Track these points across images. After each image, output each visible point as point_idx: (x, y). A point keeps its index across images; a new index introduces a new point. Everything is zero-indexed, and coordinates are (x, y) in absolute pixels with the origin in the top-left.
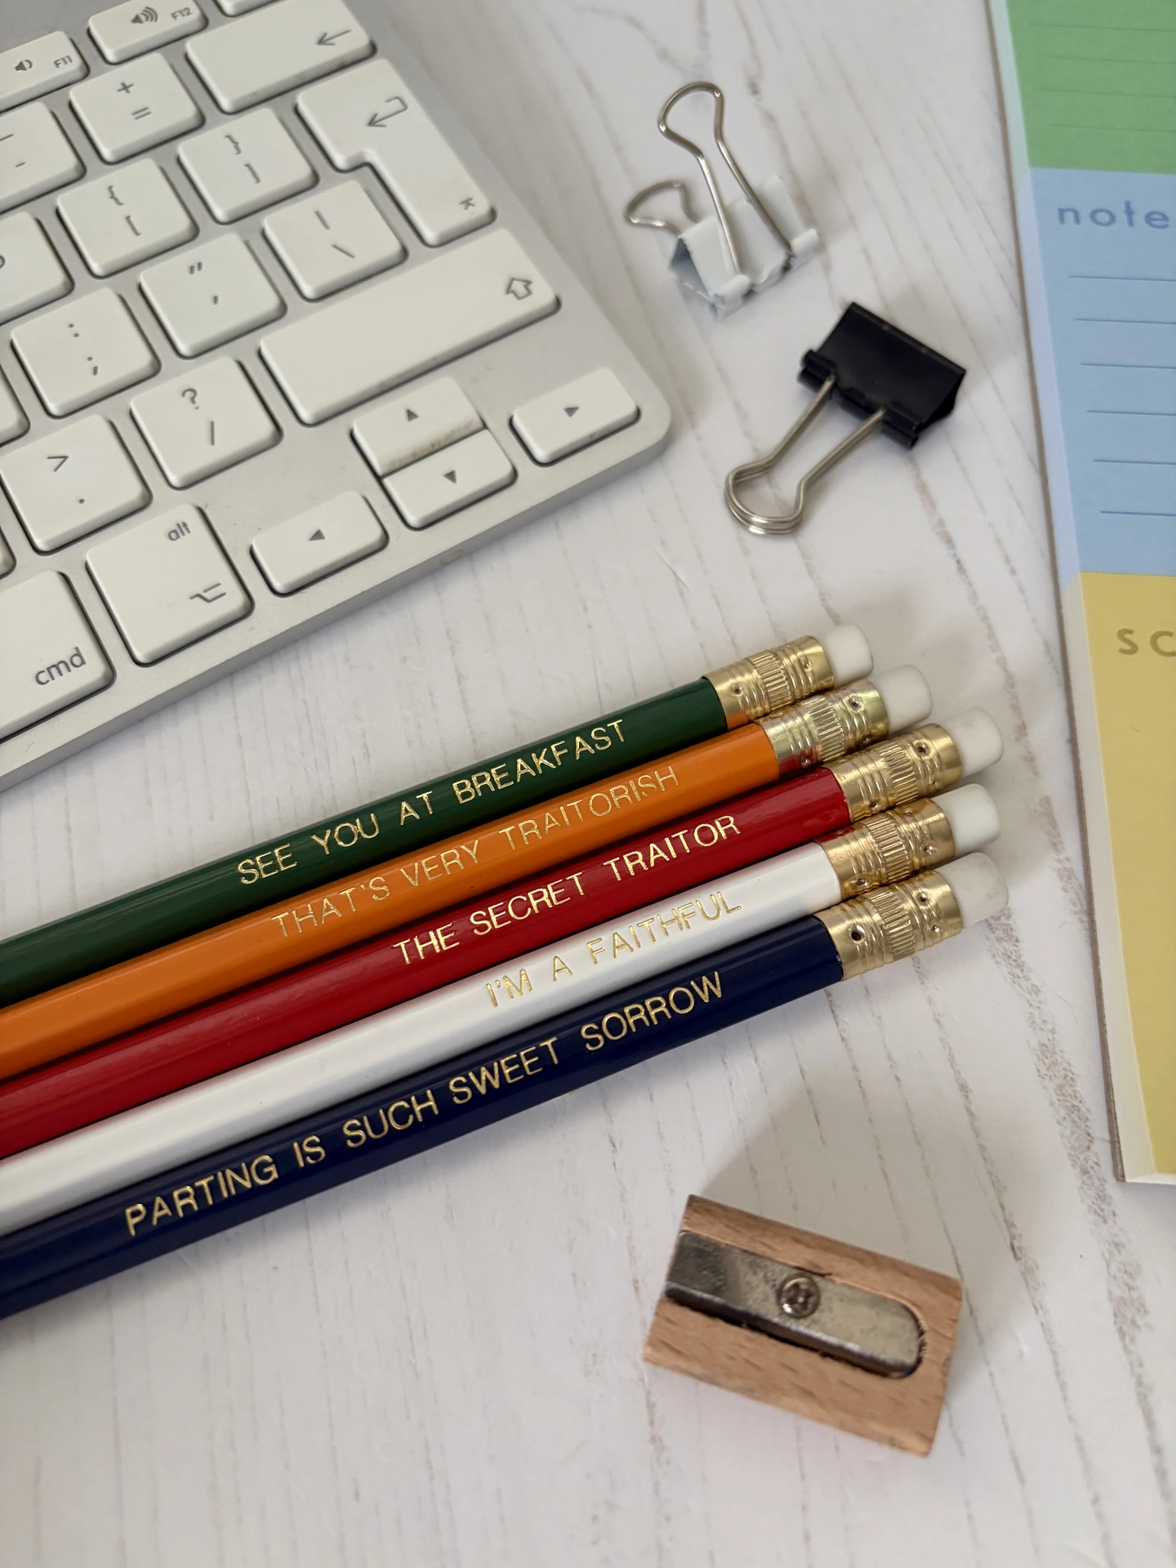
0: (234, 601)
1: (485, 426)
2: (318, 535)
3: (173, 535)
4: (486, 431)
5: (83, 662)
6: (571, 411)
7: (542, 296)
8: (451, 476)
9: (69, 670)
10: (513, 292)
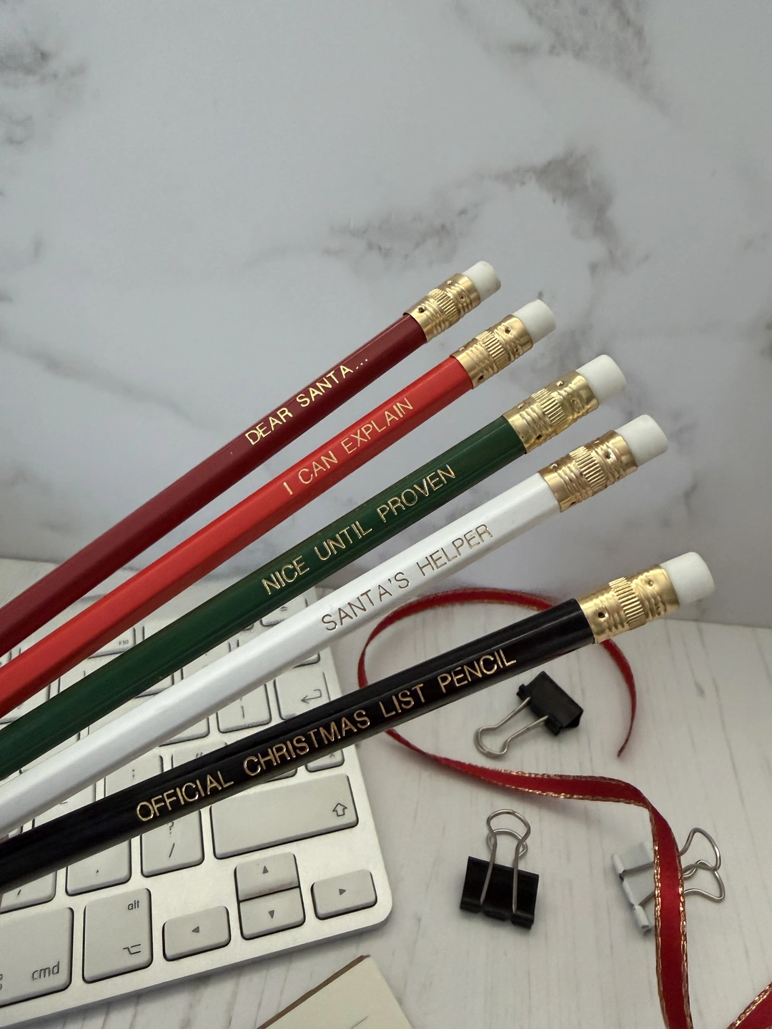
0: (142, 958)
1: (299, 887)
2: (197, 930)
3: (130, 908)
4: (298, 889)
5: (58, 972)
6: (342, 892)
7: (349, 818)
8: (272, 913)
9: (49, 975)
10: (337, 811)
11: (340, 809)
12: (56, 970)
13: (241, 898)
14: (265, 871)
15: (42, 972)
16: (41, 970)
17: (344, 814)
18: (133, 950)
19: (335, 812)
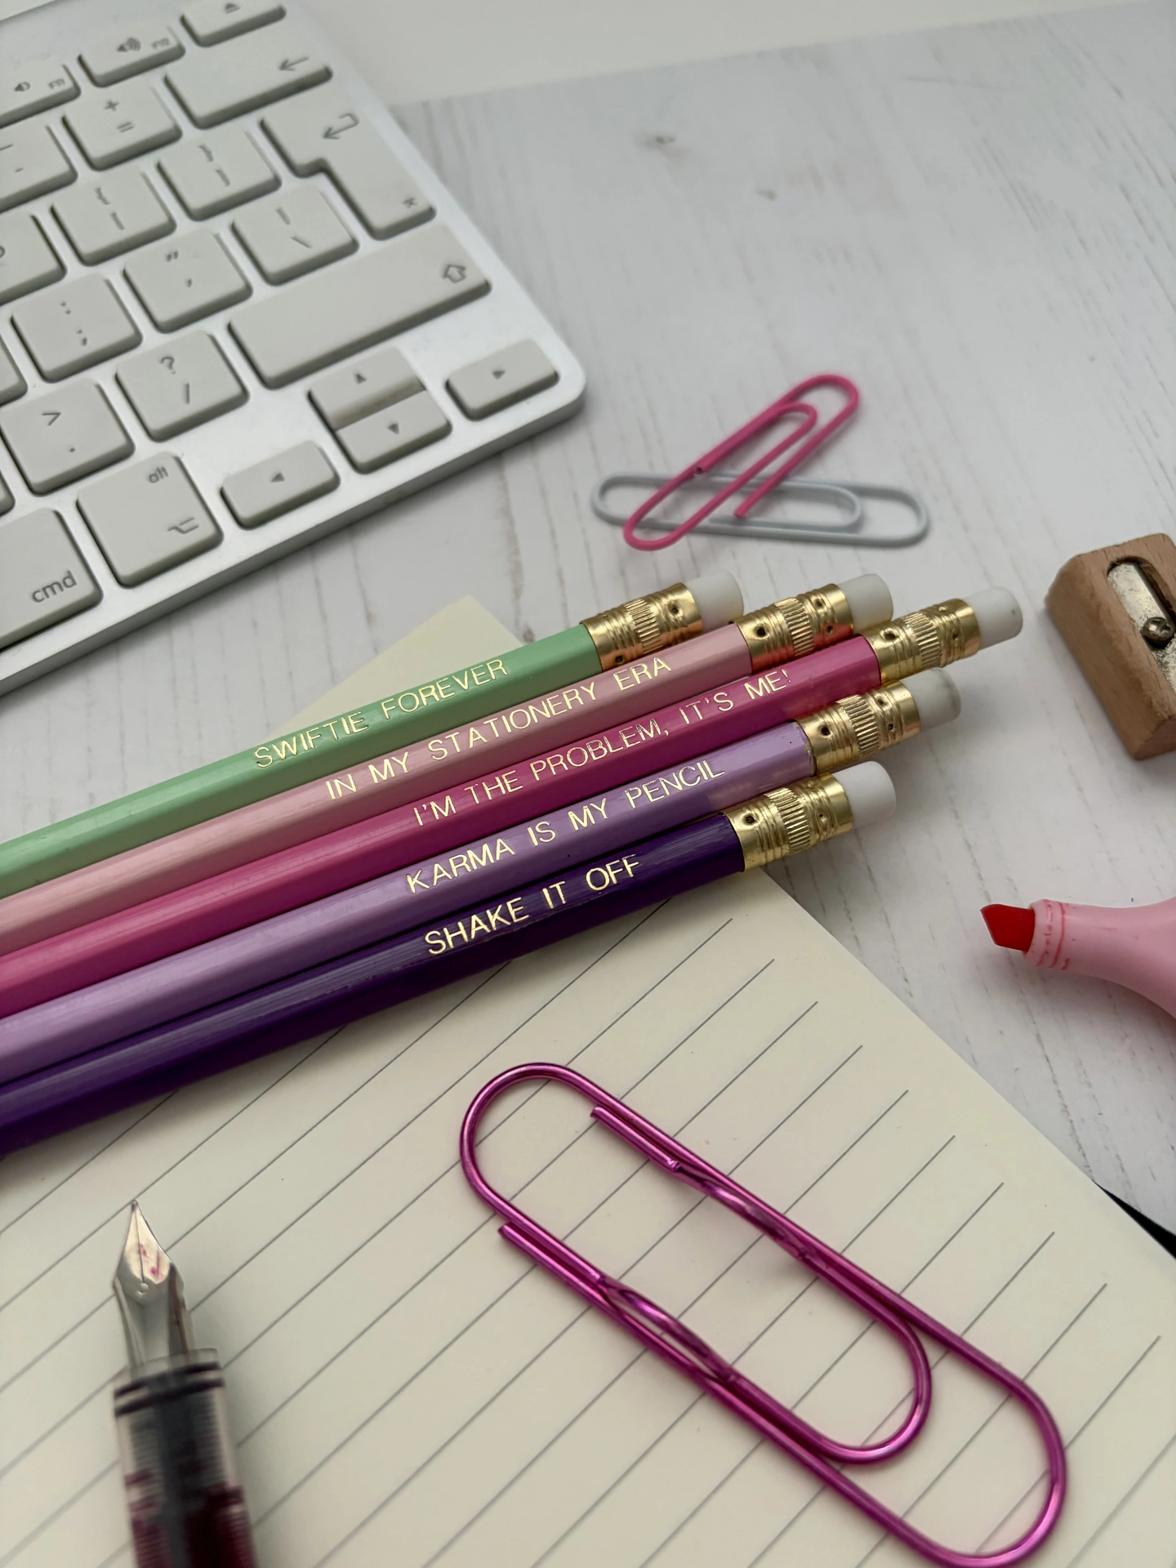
0: (205, 531)
1: (422, 388)
2: (278, 478)
3: (154, 478)
4: (422, 391)
5: (74, 583)
6: (498, 374)
7: (472, 281)
8: (394, 428)
9: (62, 589)
10: (449, 276)
11: (454, 272)
12: (68, 582)
13: (334, 425)
14: (360, 378)
15: (49, 591)
16: (44, 589)
17: (463, 277)
18: (184, 527)
19: (447, 280)
